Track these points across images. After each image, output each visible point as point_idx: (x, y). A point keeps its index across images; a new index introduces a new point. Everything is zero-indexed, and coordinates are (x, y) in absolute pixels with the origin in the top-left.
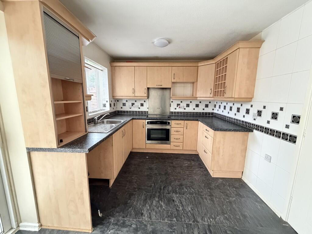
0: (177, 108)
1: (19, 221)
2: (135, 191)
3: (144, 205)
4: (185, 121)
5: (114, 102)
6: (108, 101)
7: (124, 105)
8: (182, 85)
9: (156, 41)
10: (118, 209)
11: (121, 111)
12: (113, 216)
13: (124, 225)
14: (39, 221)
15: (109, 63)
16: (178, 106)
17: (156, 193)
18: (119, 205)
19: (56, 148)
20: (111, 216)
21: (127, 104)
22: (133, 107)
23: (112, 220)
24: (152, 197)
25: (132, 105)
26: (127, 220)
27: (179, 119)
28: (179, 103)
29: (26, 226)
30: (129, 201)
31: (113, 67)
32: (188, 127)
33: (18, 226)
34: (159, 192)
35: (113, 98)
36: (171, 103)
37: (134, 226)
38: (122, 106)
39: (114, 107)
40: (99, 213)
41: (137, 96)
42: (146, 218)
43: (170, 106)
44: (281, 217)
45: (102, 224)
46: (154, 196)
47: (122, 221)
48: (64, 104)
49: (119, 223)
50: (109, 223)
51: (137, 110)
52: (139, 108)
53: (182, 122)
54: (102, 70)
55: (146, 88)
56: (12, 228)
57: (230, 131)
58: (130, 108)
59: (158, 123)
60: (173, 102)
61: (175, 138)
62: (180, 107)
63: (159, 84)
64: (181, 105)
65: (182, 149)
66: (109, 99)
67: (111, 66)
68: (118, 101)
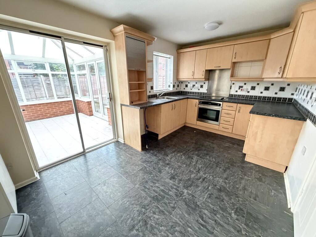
0: (239, 91)
1: (118, 137)
2: (171, 146)
3: (172, 153)
4: (239, 105)
5: (178, 84)
6: (172, 83)
7: (187, 86)
8: (249, 64)
9: (206, 26)
10: (156, 149)
11: (184, 92)
12: (153, 150)
13: (156, 155)
14: (124, 140)
15: (176, 51)
16: (239, 89)
17: (184, 151)
18: (158, 148)
19: (129, 105)
20: (152, 150)
21: (189, 85)
22: (193, 88)
23: (151, 152)
24: (179, 152)
25: (193, 87)
26: (158, 155)
27: (232, 102)
28: (242, 84)
29: (120, 140)
30: (164, 148)
31: (179, 54)
32: (241, 111)
33: (118, 139)
34: (186, 152)
35: (177, 80)
36: (232, 85)
37: (160, 158)
38: (185, 87)
39: (178, 88)
40: (147, 146)
41: (196, 79)
42: (168, 158)
43: (231, 88)
44: (290, 208)
45: (146, 151)
46: (182, 152)
47: (155, 154)
48: (138, 83)
49: (154, 154)
50: (149, 152)
51: (197, 91)
52: (199, 90)
53: (235, 105)
54: (169, 58)
55: (204, 71)
56: (116, 139)
57: (270, 116)
58: (191, 89)
59: (209, 103)
60: (235, 84)
61: (225, 120)
62: (242, 90)
63: (217, 66)
64: (244, 87)
65: (231, 132)
66: (172, 81)
67: (178, 53)
68: (182, 83)
